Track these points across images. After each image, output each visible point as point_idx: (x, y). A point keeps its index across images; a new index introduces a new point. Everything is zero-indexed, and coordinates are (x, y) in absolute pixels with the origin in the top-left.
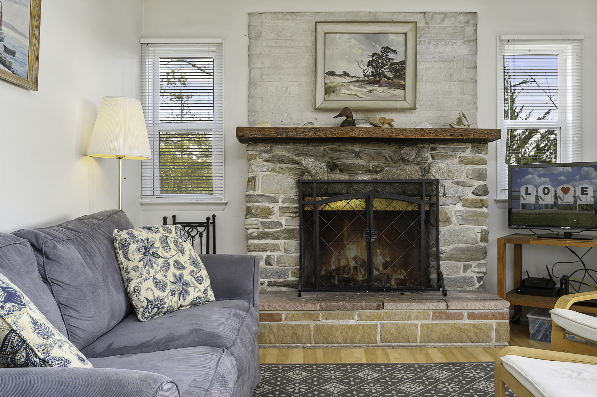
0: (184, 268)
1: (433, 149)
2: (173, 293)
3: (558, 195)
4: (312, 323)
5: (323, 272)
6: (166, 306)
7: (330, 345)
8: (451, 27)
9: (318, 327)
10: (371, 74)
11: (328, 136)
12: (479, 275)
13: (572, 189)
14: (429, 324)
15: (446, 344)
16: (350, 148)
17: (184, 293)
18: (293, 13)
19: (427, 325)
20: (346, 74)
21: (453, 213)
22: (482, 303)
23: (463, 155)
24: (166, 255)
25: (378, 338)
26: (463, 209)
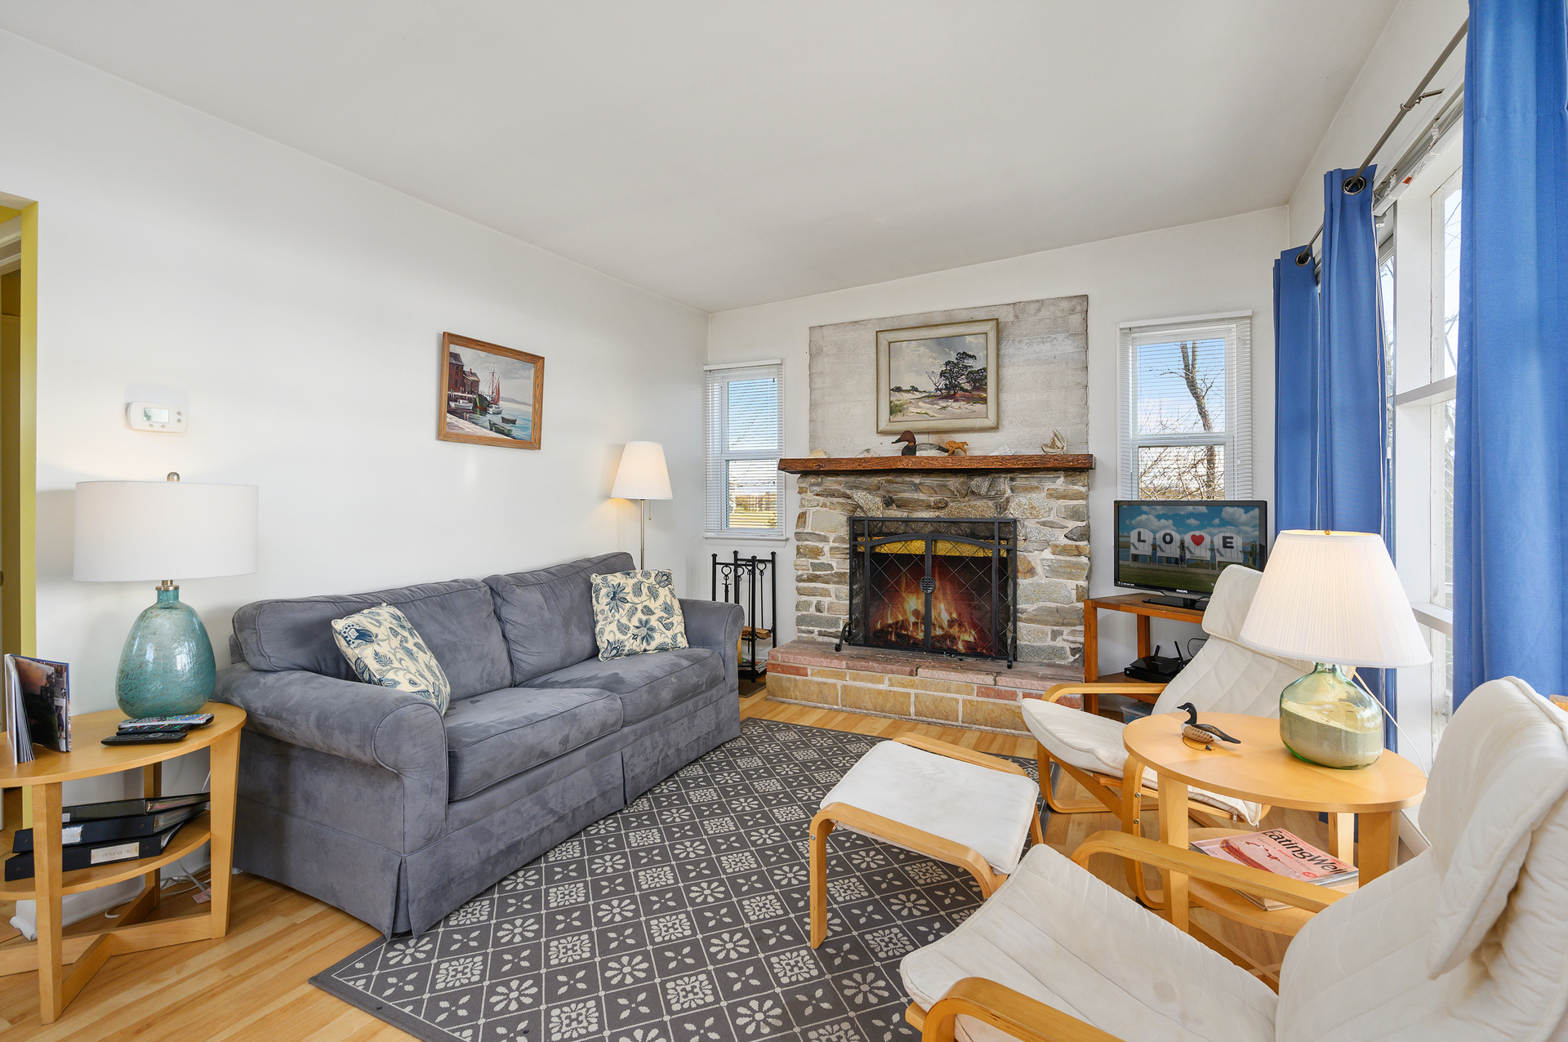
0: (653, 613)
1: (1012, 479)
2: (635, 637)
3: (1186, 545)
4: (839, 683)
5: (879, 626)
6: (626, 649)
7: (858, 710)
8: (1050, 318)
9: (845, 687)
10: (944, 387)
11: (874, 468)
12: (1073, 646)
13: (1207, 539)
14: (973, 701)
15: (995, 729)
16: (908, 479)
17: (647, 638)
18: (856, 322)
19: (971, 702)
20: (914, 389)
21: (1039, 562)
22: (1041, 683)
23: (1053, 486)
24: (636, 600)
25: (912, 710)
26: (1053, 557)
